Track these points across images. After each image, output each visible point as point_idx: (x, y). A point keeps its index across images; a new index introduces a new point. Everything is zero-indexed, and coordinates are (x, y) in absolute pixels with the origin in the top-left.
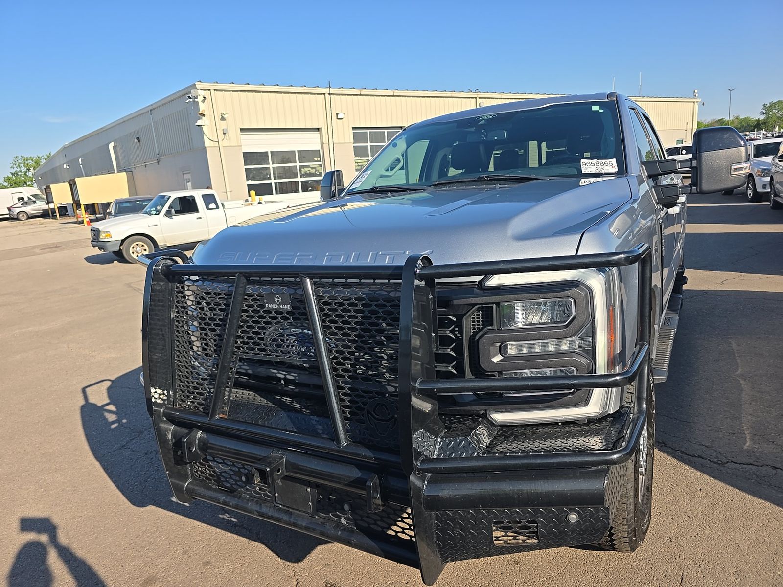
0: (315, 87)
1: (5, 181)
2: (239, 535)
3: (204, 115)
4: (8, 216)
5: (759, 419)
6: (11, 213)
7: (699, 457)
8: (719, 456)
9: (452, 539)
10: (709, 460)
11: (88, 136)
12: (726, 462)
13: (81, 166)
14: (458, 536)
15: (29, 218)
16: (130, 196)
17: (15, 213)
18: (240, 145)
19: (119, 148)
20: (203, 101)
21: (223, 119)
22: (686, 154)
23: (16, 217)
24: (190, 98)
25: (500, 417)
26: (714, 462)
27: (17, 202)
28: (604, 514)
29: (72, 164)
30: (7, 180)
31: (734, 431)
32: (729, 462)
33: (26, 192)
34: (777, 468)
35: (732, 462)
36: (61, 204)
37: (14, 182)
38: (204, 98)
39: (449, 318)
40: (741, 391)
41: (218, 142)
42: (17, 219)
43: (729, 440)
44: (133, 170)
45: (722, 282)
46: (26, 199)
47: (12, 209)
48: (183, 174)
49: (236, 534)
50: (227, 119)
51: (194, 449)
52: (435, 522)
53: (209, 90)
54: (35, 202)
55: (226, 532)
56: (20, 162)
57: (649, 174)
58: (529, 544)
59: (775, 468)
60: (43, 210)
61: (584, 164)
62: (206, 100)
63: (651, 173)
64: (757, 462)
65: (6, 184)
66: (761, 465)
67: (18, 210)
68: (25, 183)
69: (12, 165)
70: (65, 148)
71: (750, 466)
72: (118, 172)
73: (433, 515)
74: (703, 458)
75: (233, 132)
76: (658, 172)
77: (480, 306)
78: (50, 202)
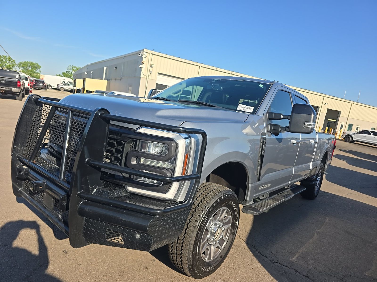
0: (196, 62)
1: (62, 74)
2: (47, 224)
3: (143, 63)
4: (56, 88)
5: (308, 251)
6: (58, 87)
7: (266, 256)
8: (275, 259)
9: (90, 231)
10: (269, 259)
11: (98, 62)
12: (276, 262)
13: (92, 74)
14: (92, 231)
15: (64, 91)
16: (106, 90)
17: (60, 87)
18: (156, 79)
19: (108, 70)
20: (145, 57)
21: (151, 67)
22: (372, 135)
23: (59, 89)
24: (140, 55)
25: (131, 189)
26: (270, 261)
27: (62, 83)
28: (150, 238)
29: (89, 72)
30: (63, 74)
31: (292, 252)
32: (278, 263)
33: (67, 80)
34: (298, 272)
35: (279, 263)
36: (79, 88)
37: (66, 75)
38: (146, 56)
39: (122, 142)
40: (311, 238)
41: (147, 76)
42: (59, 90)
43: (286, 254)
44: (111, 80)
45: (348, 194)
46: (66, 83)
47: (59, 85)
48: (129, 87)
49: (46, 223)
50: (153, 67)
51: (22, 173)
52: (85, 222)
53: (149, 53)
54: (69, 85)
55: (43, 221)
56: (71, 67)
57: (269, 118)
58: (120, 244)
59: (297, 271)
60: (71, 89)
61: (240, 106)
62: (146, 57)
63: (270, 118)
64: (291, 266)
65: (62, 75)
66: (291, 268)
67: (61, 86)
68: (70, 77)
69: (67, 68)
70: (88, 65)
71: (286, 267)
72: (105, 80)
73: (84, 218)
74: (267, 257)
75: (155, 73)
76: (273, 118)
77: (133, 139)
78: (74, 86)
